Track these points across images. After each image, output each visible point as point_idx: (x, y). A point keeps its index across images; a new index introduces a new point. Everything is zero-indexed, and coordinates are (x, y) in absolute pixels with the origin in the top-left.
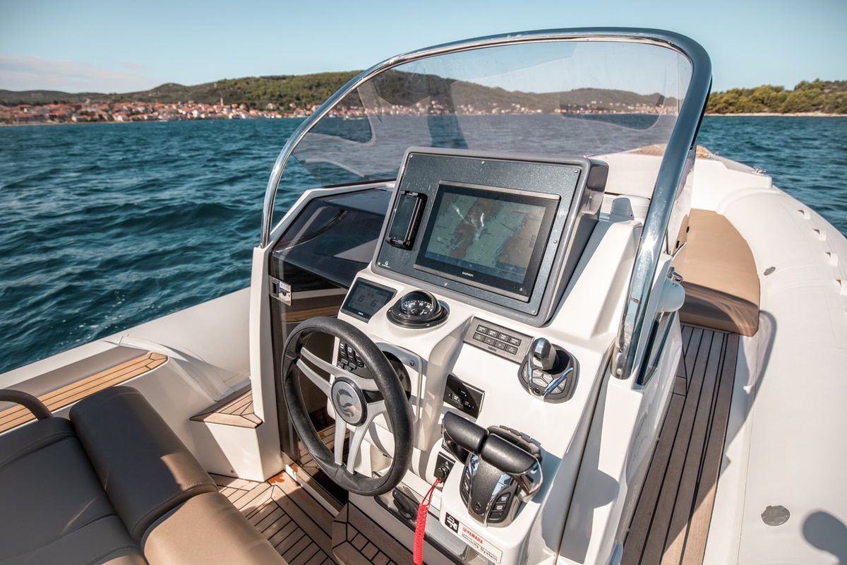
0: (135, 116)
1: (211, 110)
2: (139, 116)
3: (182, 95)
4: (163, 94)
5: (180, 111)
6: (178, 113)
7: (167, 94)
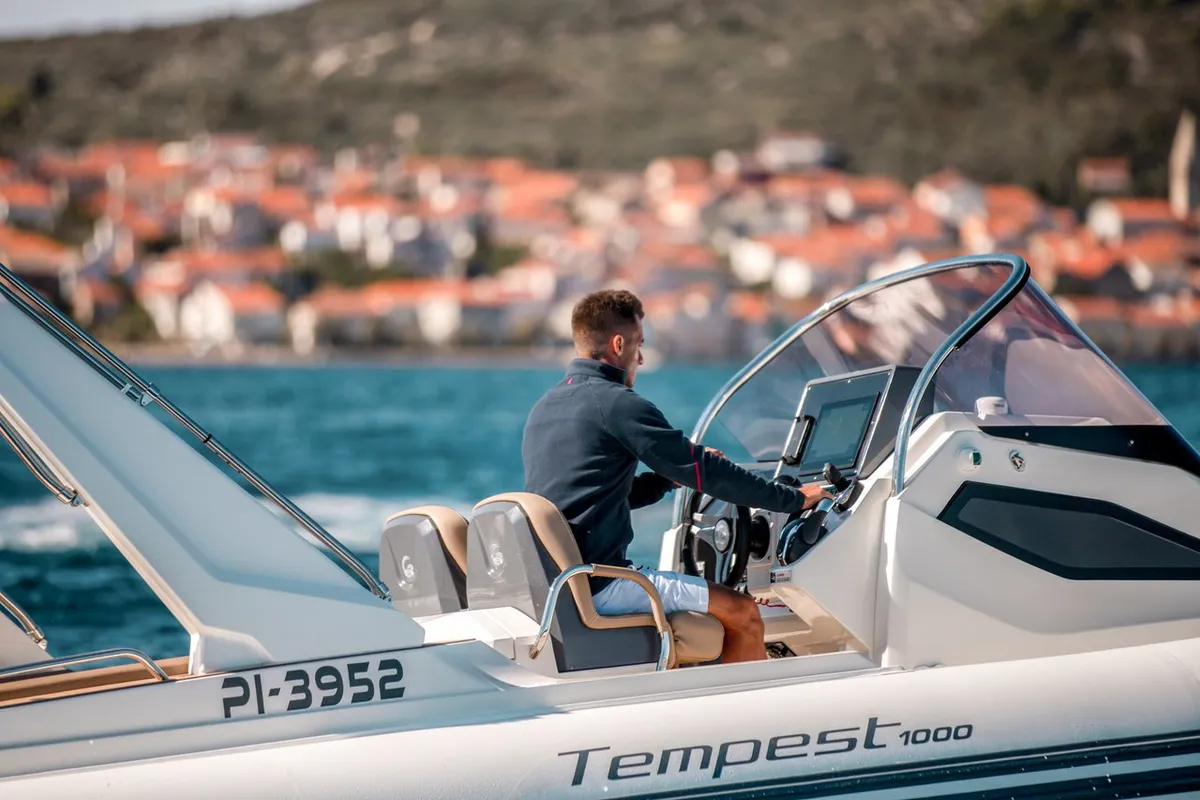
0: (336, 302)
1: (1073, 253)
2: (380, 301)
3: (684, 75)
4: (473, 51)
5: (751, 260)
6: (725, 279)
7: (513, 49)
